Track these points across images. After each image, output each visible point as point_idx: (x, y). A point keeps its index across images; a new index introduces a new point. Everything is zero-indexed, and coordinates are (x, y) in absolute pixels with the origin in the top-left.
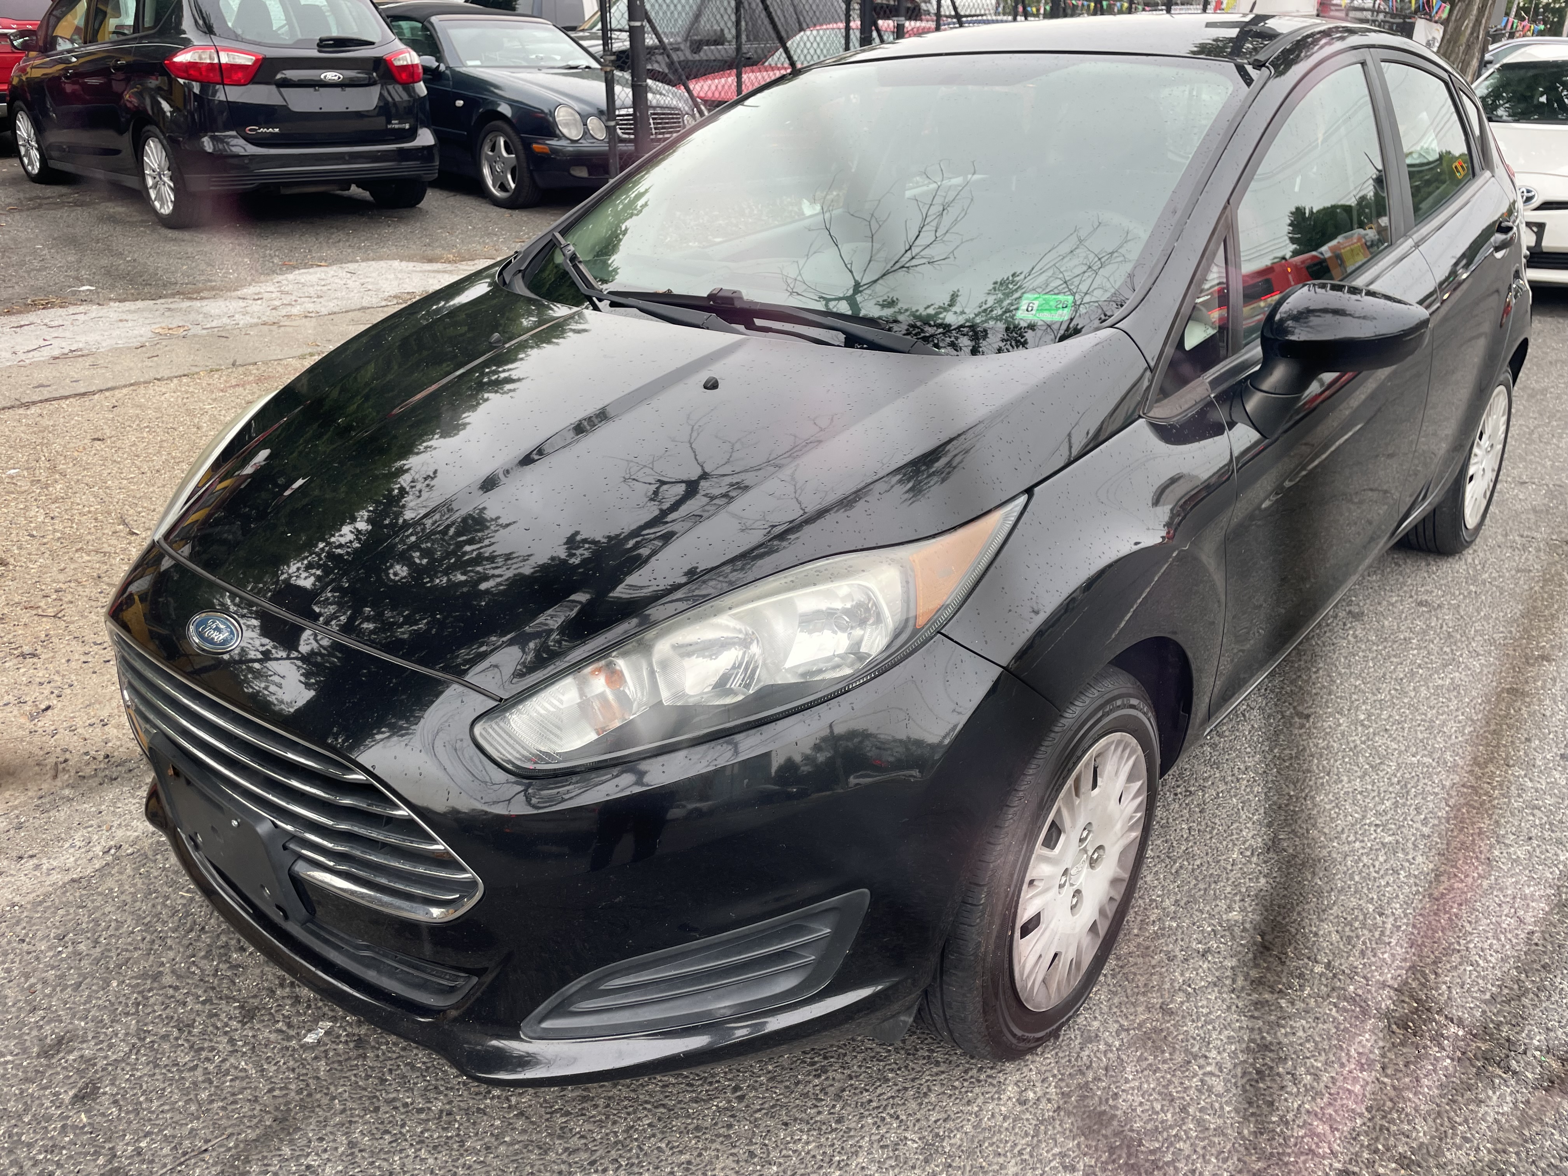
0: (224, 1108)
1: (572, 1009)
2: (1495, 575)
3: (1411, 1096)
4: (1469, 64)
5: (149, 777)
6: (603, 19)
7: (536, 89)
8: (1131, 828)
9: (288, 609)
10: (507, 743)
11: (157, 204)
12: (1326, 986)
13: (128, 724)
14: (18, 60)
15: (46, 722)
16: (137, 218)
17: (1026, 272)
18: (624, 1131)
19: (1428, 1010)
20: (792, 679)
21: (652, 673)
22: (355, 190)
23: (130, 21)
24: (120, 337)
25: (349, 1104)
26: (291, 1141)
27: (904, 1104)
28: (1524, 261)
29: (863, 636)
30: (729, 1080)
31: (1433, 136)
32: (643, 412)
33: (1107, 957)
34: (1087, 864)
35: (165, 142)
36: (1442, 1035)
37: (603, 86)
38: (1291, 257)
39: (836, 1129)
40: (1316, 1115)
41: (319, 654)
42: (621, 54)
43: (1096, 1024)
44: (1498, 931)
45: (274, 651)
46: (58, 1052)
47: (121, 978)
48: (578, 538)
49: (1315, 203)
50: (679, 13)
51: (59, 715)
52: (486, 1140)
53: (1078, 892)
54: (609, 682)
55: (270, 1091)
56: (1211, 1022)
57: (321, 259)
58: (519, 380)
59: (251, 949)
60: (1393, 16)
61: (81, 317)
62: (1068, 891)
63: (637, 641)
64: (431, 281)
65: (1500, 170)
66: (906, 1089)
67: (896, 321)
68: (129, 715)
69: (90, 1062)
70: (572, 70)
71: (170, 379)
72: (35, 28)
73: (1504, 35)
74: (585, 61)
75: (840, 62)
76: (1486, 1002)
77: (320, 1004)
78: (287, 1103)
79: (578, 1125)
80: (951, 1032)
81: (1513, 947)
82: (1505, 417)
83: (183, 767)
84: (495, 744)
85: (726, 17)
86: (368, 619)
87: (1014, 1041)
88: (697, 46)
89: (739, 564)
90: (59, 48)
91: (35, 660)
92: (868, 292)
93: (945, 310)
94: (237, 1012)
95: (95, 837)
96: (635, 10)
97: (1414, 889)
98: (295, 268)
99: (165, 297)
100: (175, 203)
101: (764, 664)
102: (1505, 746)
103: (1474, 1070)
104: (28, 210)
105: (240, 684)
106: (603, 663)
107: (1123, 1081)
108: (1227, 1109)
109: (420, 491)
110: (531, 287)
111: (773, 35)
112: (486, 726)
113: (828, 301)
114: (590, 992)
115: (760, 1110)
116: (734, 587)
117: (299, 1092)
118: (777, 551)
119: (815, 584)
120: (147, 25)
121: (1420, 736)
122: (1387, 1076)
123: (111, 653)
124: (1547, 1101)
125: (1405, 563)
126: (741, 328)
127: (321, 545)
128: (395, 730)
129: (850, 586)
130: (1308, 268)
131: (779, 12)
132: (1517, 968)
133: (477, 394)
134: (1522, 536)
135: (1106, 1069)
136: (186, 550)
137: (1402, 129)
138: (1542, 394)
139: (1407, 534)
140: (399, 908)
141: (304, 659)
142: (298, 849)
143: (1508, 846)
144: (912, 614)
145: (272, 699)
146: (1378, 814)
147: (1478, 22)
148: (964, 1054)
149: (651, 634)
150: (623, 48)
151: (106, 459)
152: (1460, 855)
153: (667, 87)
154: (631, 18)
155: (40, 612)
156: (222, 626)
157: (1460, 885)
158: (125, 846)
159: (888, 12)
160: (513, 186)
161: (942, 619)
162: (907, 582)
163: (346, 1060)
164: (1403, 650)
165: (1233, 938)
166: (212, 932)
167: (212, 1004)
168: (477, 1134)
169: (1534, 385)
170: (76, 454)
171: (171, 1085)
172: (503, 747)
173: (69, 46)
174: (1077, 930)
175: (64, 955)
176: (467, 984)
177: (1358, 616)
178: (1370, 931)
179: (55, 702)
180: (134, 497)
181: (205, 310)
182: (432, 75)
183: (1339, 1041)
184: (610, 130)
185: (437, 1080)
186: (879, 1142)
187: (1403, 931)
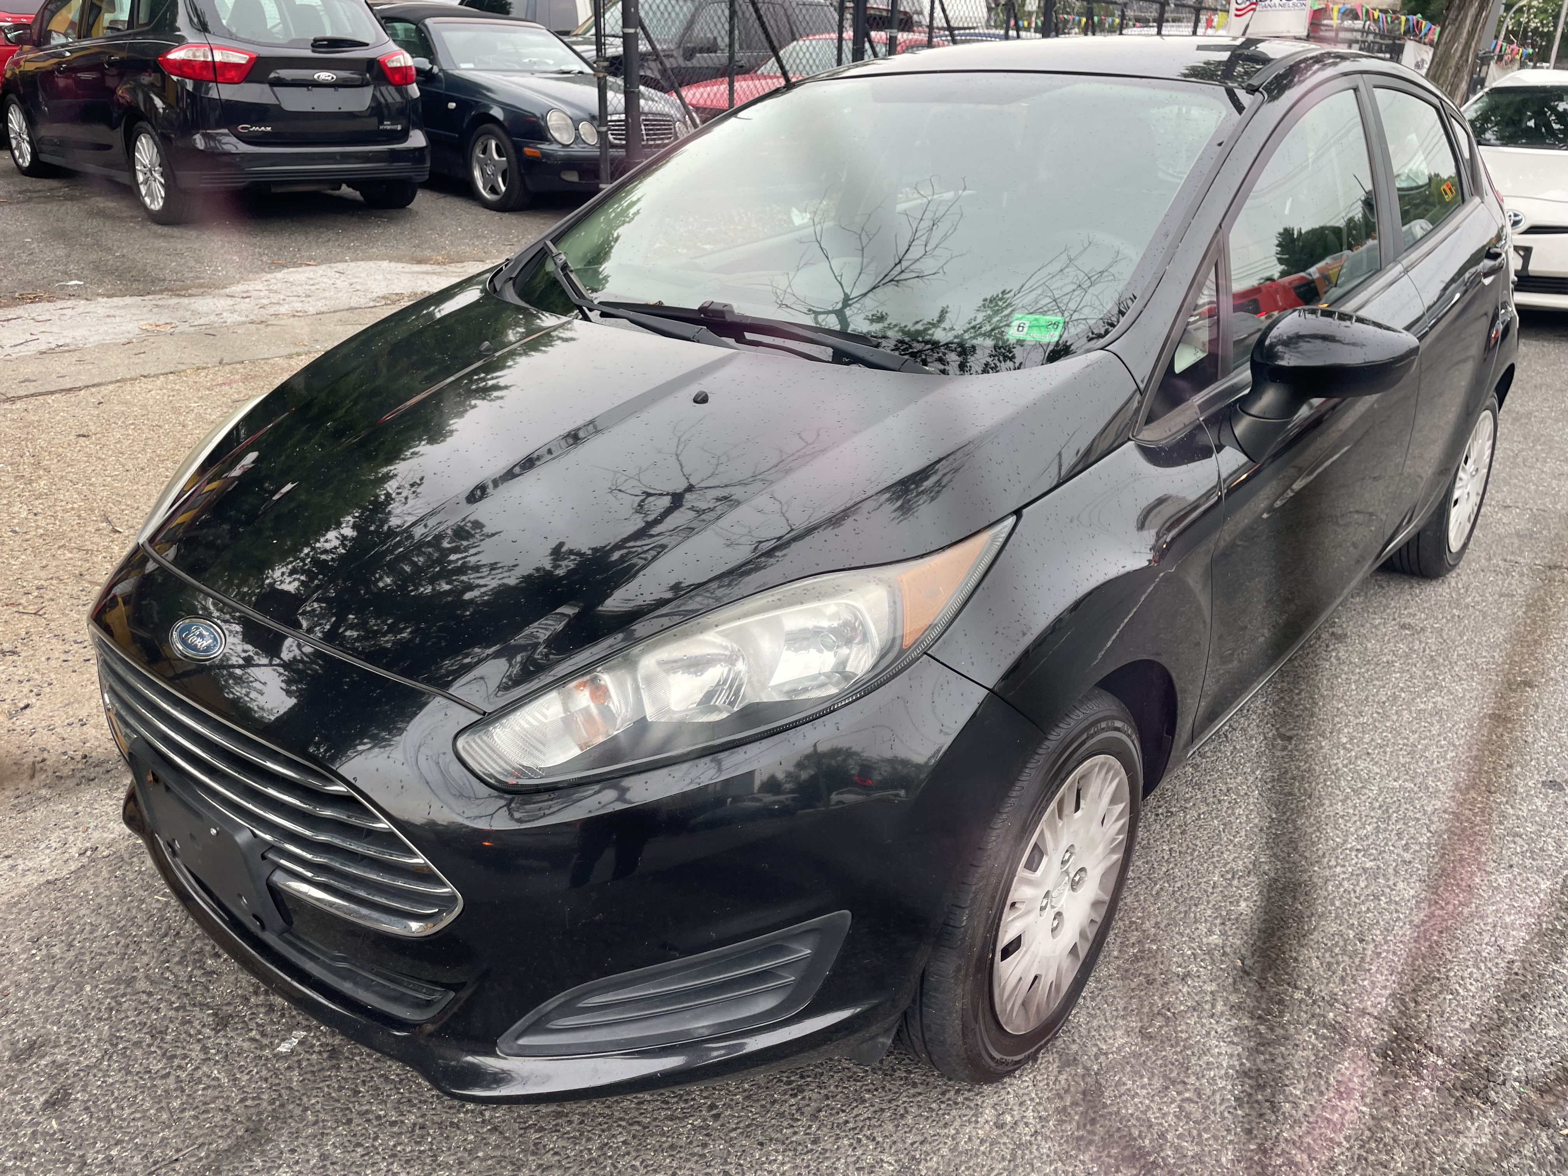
0: (196, 1117)
1: (550, 1026)
2: (1478, 599)
3: (1389, 1125)
4: (1457, 87)
5: (128, 779)
6: (597, 24)
7: (529, 94)
8: (1113, 851)
9: (273, 617)
10: (490, 757)
11: (147, 200)
12: (1306, 1013)
13: (106, 724)
14: (12, 53)
15: (24, 721)
16: (127, 213)
17: (1015, 289)
18: (598, 1149)
19: (1407, 1039)
20: (777, 698)
21: (637, 689)
22: (346, 190)
23: (125, 16)
24: (107, 333)
25: (322, 1116)
26: (263, 1153)
27: (880, 1125)
28: (1511, 286)
29: (849, 655)
30: (705, 1098)
31: (1422, 157)
32: (632, 424)
33: (1087, 980)
34: (1068, 886)
35: (157, 139)
36: (1421, 1064)
37: (595, 91)
38: (1280, 277)
39: (812, 1150)
40: (1294, 1144)
41: (302, 661)
42: (614, 60)
43: (1075, 1047)
44: (1478, 959)
45: (256, 657)
46: (30, 1056)
47: (95, 983)
48: (564, 549)
49: (1304, 224)
50: (673, 21)
51: (37, 714)
52: (459, 1154)
53: (1059, 915)
54: (594, 696)
55: (243, 1100)
56: (1191, 1047)
57: (311, 258)
58: (506, 387)
59: (226, 956)
60: (1383, 37)
61: (69, 312)
62: (1050, 913)
63: (623, 657)
64: (419, 282)
65: (1490, 198)
66: (882, 1110)
67: (885, 337)
68: (109, 719)
69: (62, 1067)
70: (565, 75)
71: (157, 376)
72: (30, 22)
73: (1492, 58)
74: (578, 66)
75: (833, 77)
76: (1465, 1031)
77: (294, 1013)
78: (259, 1114)
79: (552, 1142)
80: (929, 1054)
81: (1493, 976)
82: (1491, 442)
83: (162, 773)
84: (478, 758)
85: (719, 26)
86: (352, 627)
87: (993, 1064)
88: (689, 54)
89: (726, 581)
90: (53, 42)
91: (15, 657)
92: (858, 305)
93: (934, 325)
94: (211, 1019)
95: (71, 839)
96: (630, 17)
97: (1395, 915)
98: (284, 266)
99: (154, 293)
100: (166, 199)
101: (750, 682)
102: (1487, 772)
103: (1453, 1100)
104: (18, 203)
105: (221, 689)
106: (588, 677)
107: (1100, 1106)
108: (1206, 1136)
109: (406, 498)
110: (521, 295)
111: (766, 44)
112: (469, 739)
113: (817, 313)
114: (569, 1009)
115: (735, 1129)
116: (721, 604)
117: (272, 1102)
118: (764, 567)
119: (802, 603)
120: (141, 21)
121: (1402, 760)
122: (1365, 1105)
123: (92, 652)
124: (1526, 1134)
125: (1389, 585)
126: (731, 341)
127: (306, 550)
128: (378, 742)
129: (837, 605)
130: (1295, 288)
131: (772, 22)
132: (1497, 997)
133: (465, 400)
134: (1505, 560)
135: (1084, 1093)
136: (172, 553)
137: (1391, 148)
138: (1527, 417)
139: (1391, 557)
140: (377, 921)
141: (286, 665)
142: (276, 859)
143: (1489, 873)
144: (899, 634)
145: (254, 706)
146: (1359, 839)
147: (1467, 45)
148: (942, 1075)
149: (636, 650)
150: (617, 54)
151: (90, 456)
152: (1441, 882)
153: (659, 94)
154: (625, 25)
155: (21, 609)
156: (205, 633)
157: (1440, 912)
158: (101, 848)
159: (882, 22)
160: (503, 188)
161: (928, 641)
162: (895, 602)
163: (319, 1071)
164: (1386, 673)
165: (1213, 962)
166: (187, 937)
167: (186, 1011)
168: (449, 1149)
169: (1518, 408)
170: (60, 450)
171: (143, 1092)
172: (486, 762)
173: (63, 40)
174: (1057, 953)
175: (38, 958)
176: (443, 998)
177: (1340, 638)
178: (1351, 957)
179: (34, 700)
180: (118, 495)
181: (193, 307)
182: (425, 77)
183: (1318, 1068)
184: (602, 136)
185: (410, 1093)
186: (855, 1163)
187: (1384, 958)
